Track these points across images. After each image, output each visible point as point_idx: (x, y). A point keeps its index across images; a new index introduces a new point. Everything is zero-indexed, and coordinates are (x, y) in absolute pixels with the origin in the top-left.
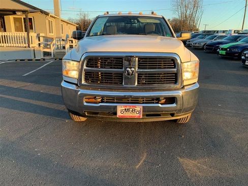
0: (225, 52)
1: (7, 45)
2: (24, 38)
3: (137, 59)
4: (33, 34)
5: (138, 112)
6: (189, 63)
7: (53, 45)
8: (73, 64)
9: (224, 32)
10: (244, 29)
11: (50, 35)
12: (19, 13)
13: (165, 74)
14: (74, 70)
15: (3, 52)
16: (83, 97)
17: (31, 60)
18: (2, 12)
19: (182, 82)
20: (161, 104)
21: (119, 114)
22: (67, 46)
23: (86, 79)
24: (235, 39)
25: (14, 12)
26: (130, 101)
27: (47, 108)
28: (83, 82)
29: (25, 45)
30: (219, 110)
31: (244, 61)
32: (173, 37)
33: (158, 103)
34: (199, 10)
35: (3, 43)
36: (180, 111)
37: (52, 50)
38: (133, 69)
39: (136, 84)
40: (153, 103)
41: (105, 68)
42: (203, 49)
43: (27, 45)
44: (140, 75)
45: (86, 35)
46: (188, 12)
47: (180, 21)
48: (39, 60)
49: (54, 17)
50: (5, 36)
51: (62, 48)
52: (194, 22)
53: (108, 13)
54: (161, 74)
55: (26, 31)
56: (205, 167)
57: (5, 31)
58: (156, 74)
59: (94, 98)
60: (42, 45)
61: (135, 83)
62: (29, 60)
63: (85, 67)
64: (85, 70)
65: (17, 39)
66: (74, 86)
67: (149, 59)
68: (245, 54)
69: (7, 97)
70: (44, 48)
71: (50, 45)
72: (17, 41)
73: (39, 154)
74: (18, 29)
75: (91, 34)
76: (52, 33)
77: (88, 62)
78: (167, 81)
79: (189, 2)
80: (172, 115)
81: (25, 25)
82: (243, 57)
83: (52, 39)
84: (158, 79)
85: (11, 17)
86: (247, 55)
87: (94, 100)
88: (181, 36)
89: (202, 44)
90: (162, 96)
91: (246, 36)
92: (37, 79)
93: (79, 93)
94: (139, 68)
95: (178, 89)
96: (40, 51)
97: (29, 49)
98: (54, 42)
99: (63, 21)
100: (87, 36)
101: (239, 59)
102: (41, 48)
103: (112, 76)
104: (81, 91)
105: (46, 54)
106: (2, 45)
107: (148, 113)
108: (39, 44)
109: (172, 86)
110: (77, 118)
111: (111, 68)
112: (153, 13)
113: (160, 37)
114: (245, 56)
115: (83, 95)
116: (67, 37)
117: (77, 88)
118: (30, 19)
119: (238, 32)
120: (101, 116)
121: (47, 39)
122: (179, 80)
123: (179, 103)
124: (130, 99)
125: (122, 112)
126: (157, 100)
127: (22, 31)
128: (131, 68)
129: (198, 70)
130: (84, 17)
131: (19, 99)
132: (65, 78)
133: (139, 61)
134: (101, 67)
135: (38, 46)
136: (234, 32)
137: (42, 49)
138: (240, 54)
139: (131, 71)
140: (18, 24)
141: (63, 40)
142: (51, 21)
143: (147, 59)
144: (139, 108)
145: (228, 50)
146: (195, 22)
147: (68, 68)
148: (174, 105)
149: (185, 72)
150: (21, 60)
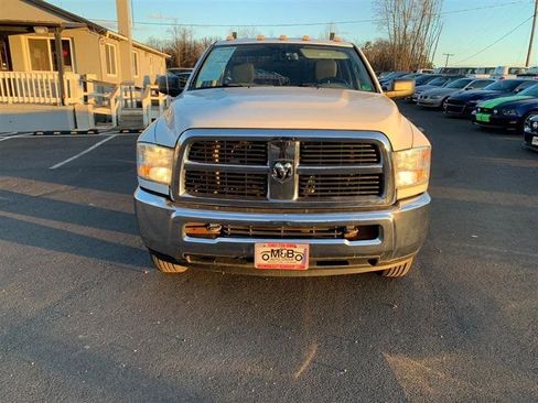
0: (488, 116)
1: (16, 99)
2: (53, 84)
3: (298, 143)
4: (71, 76)
5: (299, 258)
6: (409, 153)
7: (116, 100)
8: (160, 152)
9: (487, 71)
10: (531, 65)
11: (109, 78)
12: (40, 30)
13: (358, 175)
14: (161, 166)
15: (5, 116)
16: (182, 225)
17: (69, 133)
18: (3, 29)
19: (395, 191)
20: (350, 239)
21: (259, 261)
22: (147, 103)
23: (188, 187)
24: (512, 88)
25: (29, 28)
26: (282, 234)
27: (104, 242)
28: (182, 192)
29: (53, 101)
30: (473, 246)
31: (529, 137)
32: (376, 90)
33: (342, 237)
34: (434, 23)
35: (6, 95)
36: (389, 254)
37: (113, 110)
38: (289, 166)
39: (296, 196)
40: (333, 237)
41: (228, 162)
42: (440, 108)
43: (59, 100)
44: (303, 178)
45: (188, 84)
46: (410, 28)
47: (392, 47)
48: (85, 133)
49: (118, 39)
50: (9, 80)
51: (135, 106)
52: (422, 49)
53: (235, 35)
54: (348, 176)
55: (56, 69)
56: (442, 376)
57: (11, 69)
58: (337, 176)
59: (206, 226)
60: (91, 101)
61: (293, 194)
62: (63, 133)
63: (186, 160)
64: (186, 166)
65: (37, 87)
66: (163, 199)
67: (324, 144)
68: (532, 122)
69: (17, 217)
70: (95, 107)
71: (109, 100)
72: (37, 91)
73: (87, 347)
74: (39, 65)
75: (199, 85)
76: (114, 73)
77: (192, 149)
78: (361, 190)
79: (413, 6)
80: (373, 262)
81: (55, 56)
82: (527, 129)
83: (113, 87)
84: (342, 186)
85: (24, 39)
86: (535, 125)
87: (204, 231)
88: (393, 90)
89: (441, 98)
90: (350, 223)
91: (534, 82)
92: (80, 176)
93: (173, 215)
94: (301, 162)
95: (385, 208)
96: (88, 112)
97: (63, 108)
98: (118, 93)
99: (138, 47)
100: (190, 89)
101: (519, 131)
102: (90, 108)
103: (244, 179)
104: (178, 212)
105: (100, 119)
106: (5, 99)
107: (321, 258)
108: (86, 98)
109: (374, 201)
110: (167, 267)
111: (242, 162)
112: (332, 36)
113: (347, 92)
114: (531, 127)
115: (181, 221)
116: (147, 81)
117: (169, 205)
118: (66, 43)
119: (517, 71)
120: (220, 264)
121: (102, 87)
122: (388, 190)
123: (387, 236)
124: (283, 229)
125: (266, 257)
126: (341, 231)
127: (49, 70)
128: (284, 163)
129: (428, 165)
130: (184, 36)
131: (43, 222)
132: (142, 183)
133: (301, 148)
134: (221, 161)
135: (82, 102)
136: (510, 72)
137: (92, 110)
138: (521, 122)
139: (285, 168)
140: (38, 54)
141: (137, 89)
142: (112, 48)
143: (319, 144)
144: (302, 247)
145: (496, 111)
146: (426, 48)
147: (148, 160)
148: (377, 242)
149: (400, 170)
150: (45, 133)
